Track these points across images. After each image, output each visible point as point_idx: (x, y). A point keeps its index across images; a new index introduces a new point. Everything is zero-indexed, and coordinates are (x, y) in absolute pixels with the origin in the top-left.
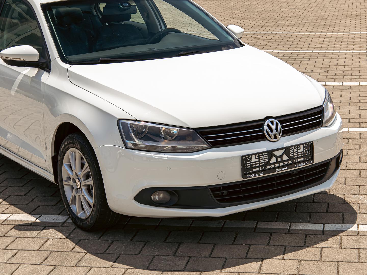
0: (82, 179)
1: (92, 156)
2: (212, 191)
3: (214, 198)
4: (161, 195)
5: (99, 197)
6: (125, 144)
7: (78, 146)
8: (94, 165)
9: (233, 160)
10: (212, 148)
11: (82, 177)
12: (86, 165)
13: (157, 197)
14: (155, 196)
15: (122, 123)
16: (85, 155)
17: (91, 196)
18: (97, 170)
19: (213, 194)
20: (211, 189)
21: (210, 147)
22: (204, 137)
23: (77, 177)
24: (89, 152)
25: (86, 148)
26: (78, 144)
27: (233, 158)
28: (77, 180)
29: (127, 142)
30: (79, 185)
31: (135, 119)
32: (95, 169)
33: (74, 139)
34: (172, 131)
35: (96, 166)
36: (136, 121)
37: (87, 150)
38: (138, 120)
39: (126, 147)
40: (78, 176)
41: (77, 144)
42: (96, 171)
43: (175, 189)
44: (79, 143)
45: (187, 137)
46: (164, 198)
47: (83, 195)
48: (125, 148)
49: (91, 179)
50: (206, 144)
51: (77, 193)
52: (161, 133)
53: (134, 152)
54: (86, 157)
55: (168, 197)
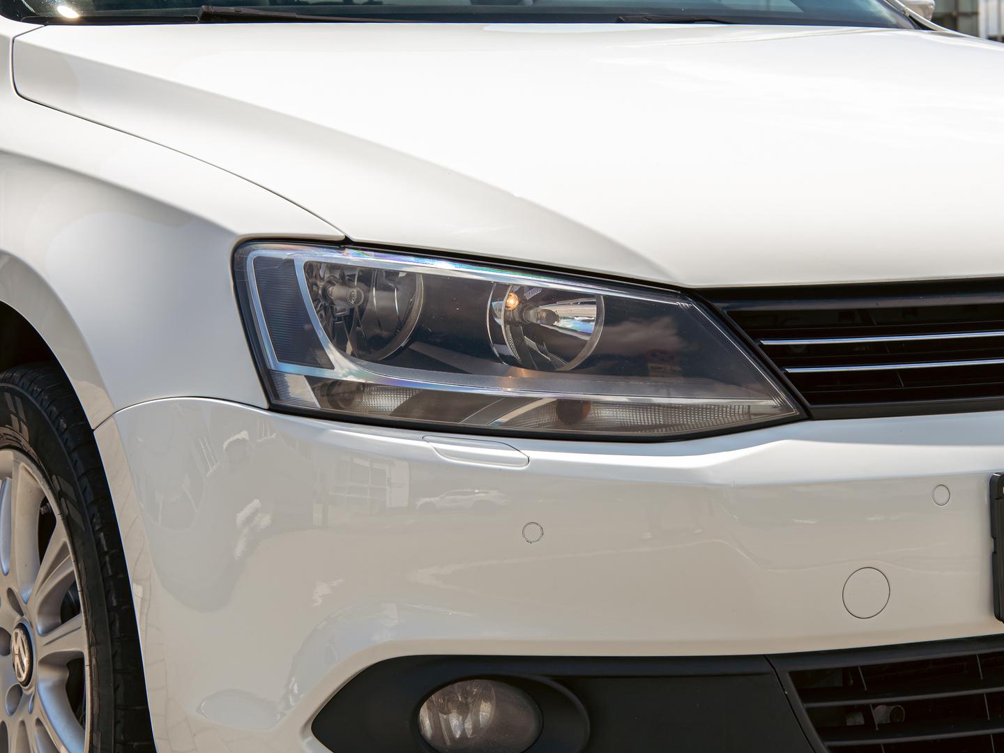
0: (38, 625)
1: (85, 480)
2: (805, 695)
3: (819, 740)
4: (486, 711)
5: (116, 723)
6: (270, 383)
7: (25, 428)
8: (97, 528)
9: (941, 495)
10: (809, 417)
11: (40, 612)
12: (60, 535)
13: (455, 721)
14: (443, 717)
15: (259, 261)
16: (54, 477)
17: (78, 718)
18: (107, 558)
19: (809, 711)
20: (796, 676)
21: (795, 412)
22: (762, 346)
23: (18, 617)
24: (75, 455)
25: (61, 435)
26: (22, 416)
27: (942, 483)
28: (16, 634)
29: (282, 374)
30: (26, 660)
31: (338, 234)
32: (101, 554)
33: (8, 396)
34: (562, 323)
35: (105, 535)
36: (346, 243)
37: (65, 444)
38: (355, 237)
39: (274, 402)
40: (21, 613)
41: (20, 420)
42: (103, 566)
43: (570, 671)
44: (25, 413)
45: (650, 365)
46: (500, 725)
47: (39, 722)
48: (266, 405)
49: (80, 619)
50: (777, 395)
51: (12, 713)
52: (495, 327)
53: (322, 430)
54: (58, 488)
55: (525, 721)
